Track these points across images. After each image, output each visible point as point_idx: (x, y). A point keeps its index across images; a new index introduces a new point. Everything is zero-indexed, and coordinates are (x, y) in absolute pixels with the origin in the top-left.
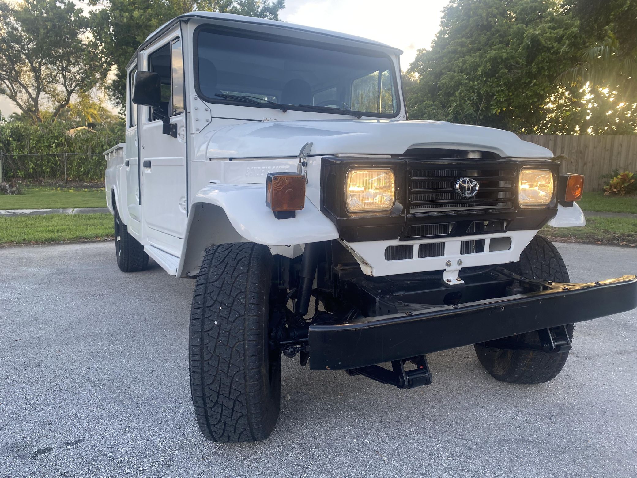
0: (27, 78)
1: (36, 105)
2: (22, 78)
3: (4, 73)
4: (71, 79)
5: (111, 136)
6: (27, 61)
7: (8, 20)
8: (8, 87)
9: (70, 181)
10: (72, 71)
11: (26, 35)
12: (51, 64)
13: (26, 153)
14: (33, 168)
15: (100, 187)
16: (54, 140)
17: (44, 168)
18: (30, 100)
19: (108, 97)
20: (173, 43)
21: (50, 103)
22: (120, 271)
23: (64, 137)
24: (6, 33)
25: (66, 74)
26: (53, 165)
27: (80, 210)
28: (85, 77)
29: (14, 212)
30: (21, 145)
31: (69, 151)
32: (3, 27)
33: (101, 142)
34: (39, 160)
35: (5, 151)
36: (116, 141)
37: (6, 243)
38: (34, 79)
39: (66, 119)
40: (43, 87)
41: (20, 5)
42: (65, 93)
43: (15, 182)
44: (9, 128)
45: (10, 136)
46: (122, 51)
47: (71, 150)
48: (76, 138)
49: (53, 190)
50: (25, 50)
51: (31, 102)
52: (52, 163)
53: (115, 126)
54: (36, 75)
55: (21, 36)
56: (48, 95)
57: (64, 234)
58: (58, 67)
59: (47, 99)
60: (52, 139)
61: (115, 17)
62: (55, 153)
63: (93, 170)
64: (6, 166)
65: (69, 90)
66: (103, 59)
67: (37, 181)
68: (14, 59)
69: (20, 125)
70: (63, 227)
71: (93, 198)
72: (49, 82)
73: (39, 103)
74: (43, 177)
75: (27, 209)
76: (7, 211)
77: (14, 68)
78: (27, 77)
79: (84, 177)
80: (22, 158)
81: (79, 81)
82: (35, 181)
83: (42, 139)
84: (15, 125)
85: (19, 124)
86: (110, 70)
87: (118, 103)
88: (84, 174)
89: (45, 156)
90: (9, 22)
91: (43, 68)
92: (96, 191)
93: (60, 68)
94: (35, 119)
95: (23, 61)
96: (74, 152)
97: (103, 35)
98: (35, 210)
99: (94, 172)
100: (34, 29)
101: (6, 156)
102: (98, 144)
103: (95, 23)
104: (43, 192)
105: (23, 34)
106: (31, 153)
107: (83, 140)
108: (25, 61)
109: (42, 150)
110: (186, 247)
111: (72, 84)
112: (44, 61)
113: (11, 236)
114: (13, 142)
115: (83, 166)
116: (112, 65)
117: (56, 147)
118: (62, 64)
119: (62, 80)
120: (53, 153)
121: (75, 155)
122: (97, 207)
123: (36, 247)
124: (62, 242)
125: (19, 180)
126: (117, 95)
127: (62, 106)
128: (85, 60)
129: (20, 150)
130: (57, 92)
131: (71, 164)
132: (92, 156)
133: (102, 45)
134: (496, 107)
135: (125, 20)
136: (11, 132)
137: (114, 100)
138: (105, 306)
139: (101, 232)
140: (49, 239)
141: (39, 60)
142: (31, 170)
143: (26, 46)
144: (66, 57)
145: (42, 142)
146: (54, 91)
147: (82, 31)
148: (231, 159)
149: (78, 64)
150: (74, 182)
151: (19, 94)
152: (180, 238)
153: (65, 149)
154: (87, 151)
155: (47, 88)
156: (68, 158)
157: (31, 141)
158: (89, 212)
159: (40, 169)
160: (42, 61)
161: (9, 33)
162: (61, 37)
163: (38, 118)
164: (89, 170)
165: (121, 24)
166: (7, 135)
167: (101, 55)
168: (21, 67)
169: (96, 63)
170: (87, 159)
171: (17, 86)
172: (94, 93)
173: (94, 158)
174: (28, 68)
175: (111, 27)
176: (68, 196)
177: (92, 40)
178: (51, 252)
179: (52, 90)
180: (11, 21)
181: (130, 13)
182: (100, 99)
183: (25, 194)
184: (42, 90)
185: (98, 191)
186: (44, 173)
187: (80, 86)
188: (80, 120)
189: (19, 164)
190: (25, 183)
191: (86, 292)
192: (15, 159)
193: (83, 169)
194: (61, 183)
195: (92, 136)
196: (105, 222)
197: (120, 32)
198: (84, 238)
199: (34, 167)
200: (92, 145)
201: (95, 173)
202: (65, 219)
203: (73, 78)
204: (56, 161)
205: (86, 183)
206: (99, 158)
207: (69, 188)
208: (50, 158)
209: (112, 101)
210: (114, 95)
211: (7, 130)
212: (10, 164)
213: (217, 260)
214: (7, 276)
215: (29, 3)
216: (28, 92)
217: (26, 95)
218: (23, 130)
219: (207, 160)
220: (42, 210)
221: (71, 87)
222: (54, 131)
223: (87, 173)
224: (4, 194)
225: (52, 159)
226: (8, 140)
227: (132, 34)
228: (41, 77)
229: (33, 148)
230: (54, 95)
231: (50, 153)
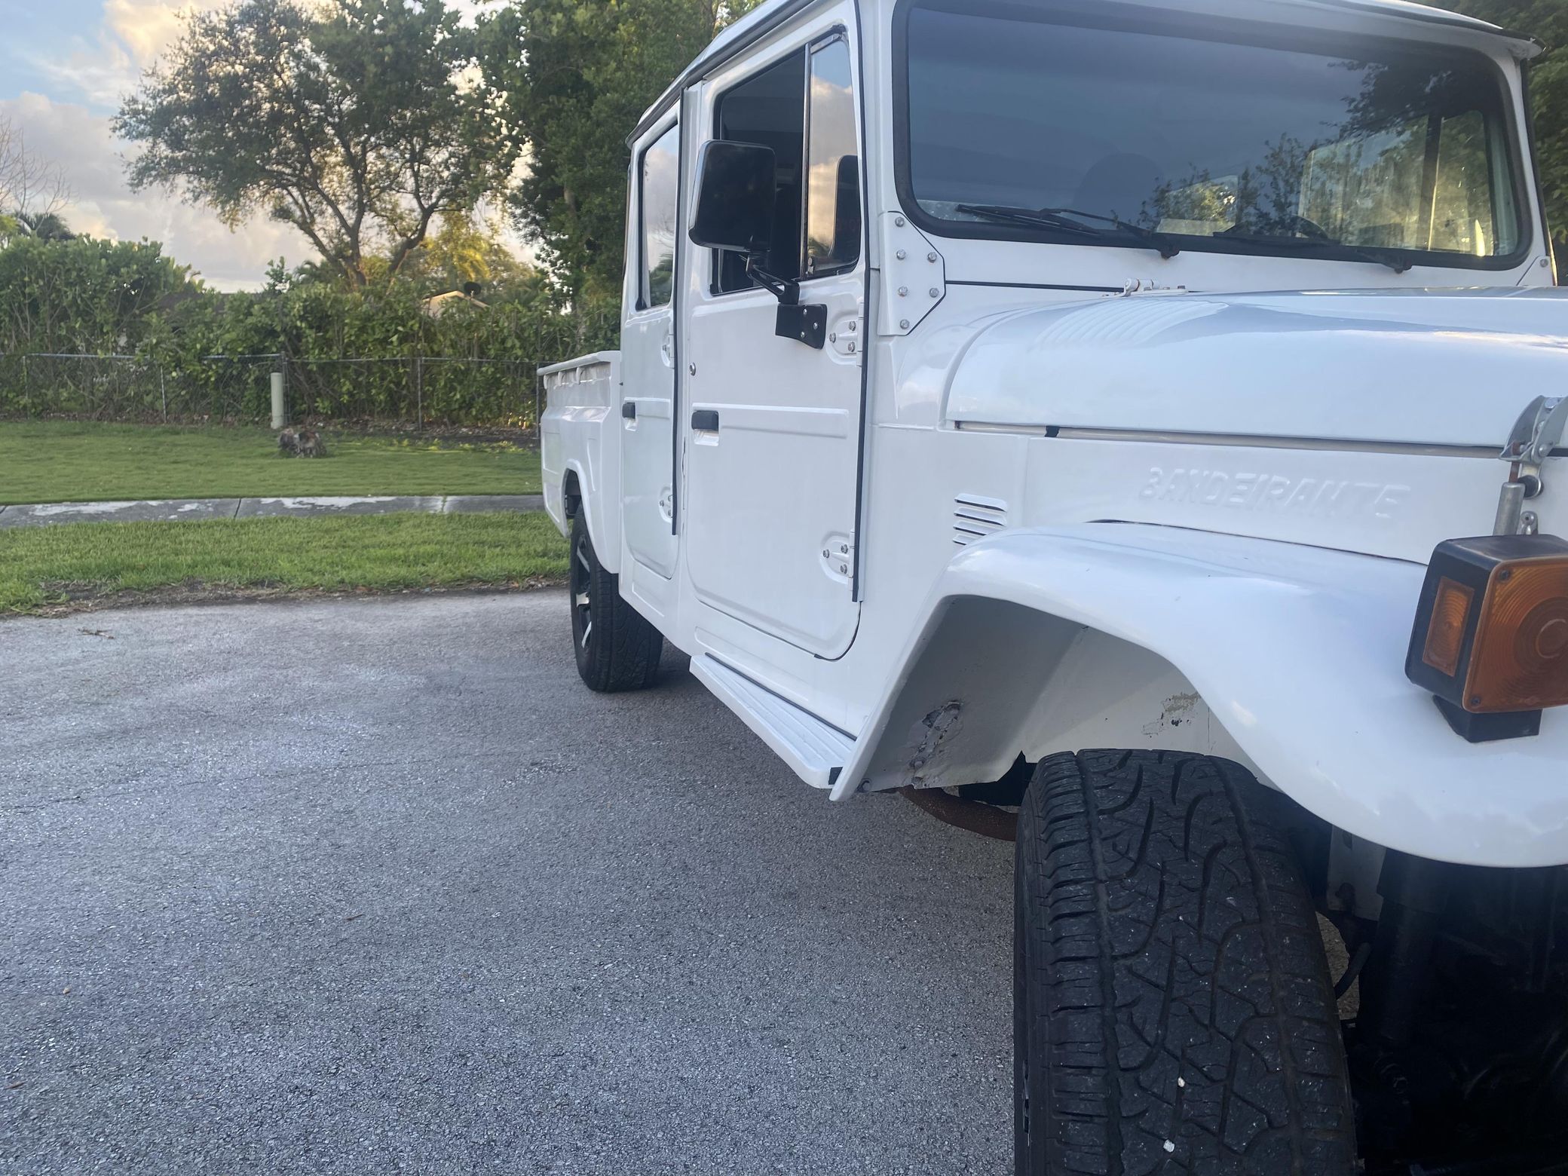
0: (337, 180)
1: (355, 243)
2: (327, 180)
3: (288, 171)
4: (430, 181)
5: (525, 316)
6: (337, 141)
7: (300, 46)
8: (296, 202)
9: (430, 423)
10: (434, 162)
11: (335, 82)
12: (388, 147)
13: (335, 357)
14: (350, 394)
15: (498, 440)
16: (396, 327)
17: (374, 391)
18: (343, 231)
19: (511, 220)
20: (814, 48)
21: (384, 240)
22: (584, 687)
23: (418, 319)
24: (295, 77)
25: (419, 168)
26: (392, 385)
27: (461, 502)
28: (462, 174)
29: (313, 504)
30: (325, 339)
31: (429, 352)
32: (288, 64)
33: (501, 331)
34: (362, 374)
35: (291, 352)
36: (534, 327)
37: (301, 589)
38: (350, 182)
39: (414, 274)
40: (370, 200)
41: (326, 12)
42: (416, 214)
43: (311, 424)
44: (299, 298)
45: (302, 318)
46: (547, 106)
47: (432, 351)
48: (443, 322)
49: (392, 445)
50: (333, 116)
51: (345, 237)
52: (391, 382)
53: (520, 289)
54: (355, 172)
55: (326, 84)
56: (381, 219)
57: (432, 567)
58: (402, 155)
59: (377, 229)
60: (390, 325)
61: (533, 28)
62: (398, 358)
63: (481, 399)
64: (291, 387)
65: (426, 206)
66: (504, 131)
67: (357, 422)
68: (311, 139)
69: (323, 291)
70: (429, 548)
71: (487, 470)
72: (383, 190)
73: (360, 239)
74: (371, 414)
75: (341, 495)
76: (299, 499)
77: (310, 158)
78: (335, 179)
79: (461, 413)
80: (327, 368)
81: (447, 184)
82: (354, 423)
83: (370, 324)
84: (312, 291)
85: (320, 288)
86: (519, 156)
87: (533, 235)
88: (460, 408)
89: (375, 363)
90: (300, 51)
91: (371, 156)
92: (489, 450)
93: (407, 156)
94: (352, 277)
95: (329, 143)
96: (439, 354)
97: (505, 72)
98: (359, 500)
99: (483, 402)
100: (353, 66)
101: (293, 363)
102: (493, 335)
103: (489, 45)
104: (371, 452)
105: (330, 79)
106: (345, 356)
107: (460, 326)
108: (333, 141)
109: (370, 350)
110: (886, 721)
111: (432, 192)
112: (373, 139)
113: (311, 570)
114: (307, 331)
115: (459, 388)
116: (524, 143)
117: (401, 341)
118: (413, 146)
119: (410, 183)
120: (394, 356)
121: (441, 361)
122: (499, 494)
123: (369, 602)
124: (427, 590)
125: (320, 421)
126: (532, 215)
127: (410, 244)
128: (461, 135)
129: (322, 349)
130: (398, 211)
131: (432, 382)
132: (480, 364)
133: (501, 97)
134: (1558, 222)
135: (555, 30)
136: (305, 307)
137: (525, 227)
138: (567, 808)
139: (516, 565)
140: (398, 583)
141: (363, 138)
142: (346, 397)
143: (336, 107)
144: (419, 128)
145: (370, 331)
146: (393, 210)
147: (460, 65)
148: (1052, 431)
149: (448, 144)
150: (439, 427)
151: (318, 219)
152: (817, 656)
153: (419, 347)
154: (469, 353)
155: (378, 203)
156: (427, 368)
157: (346, 329)
158: (480, 506)
159: (363, 396)
160: (368, 139)
161: (301, 78)
162: (412, 80)
163: (359, 274)
164: (473, 399)
165: (546, 40)
166: (294, 315)
167: (498, 119)
168: (323, 156)
169: (486, 140)
170: (468, 370)
171: (315, 200)
172: (480, 212)
173: (484, 369)
174: (339, 159)
175: (523, 52)
176: (429, 463)
177: (479, 85)
178: (407, 619)
179: (389, 207)
180: (306, 48)
181: (568, 15)
182: (492, 225)
183: (333, 456)
184: (367, 209)
185: (493, 448)
186: (373, 404)
187: (448, 197)
188: (445, 275)
189: (320, 383)
190: (331, 428)
191: (510, 754)
192: (310, 371)
193: (458, 396)
194: (410, 428)
195: (481, 316)
196: (522, 535)
197: (543, 62)
198: (480, 580)
199: (352, 389)
200: (480, 338)
201: (487, 405)
202: (429, 524)
203: (434, 178)
204: (399, 377)
205: (464, 430)
206: (496, 369)
207: (428, 442)
208: (386, 368)
209: (519, 230)
210: (524, 215)
211: (295, 303)
212: (301, 383)
213: (1114, 846)
214: (311, 691)
215: (345, 6)
216: (337, 213)
217: (333, 220)
218: (329, 304)
219: (943, 425)
220: (373, 500)
221: (430, 198)
222: (395, 306)
223: (467, 405)
224: (289, 456)
225: (391, 372)
226: (296, 327)
227: (571, 65)
228: (365, 178)
229: (349, 345)
230: (393, 218)
231: (387, 358)
